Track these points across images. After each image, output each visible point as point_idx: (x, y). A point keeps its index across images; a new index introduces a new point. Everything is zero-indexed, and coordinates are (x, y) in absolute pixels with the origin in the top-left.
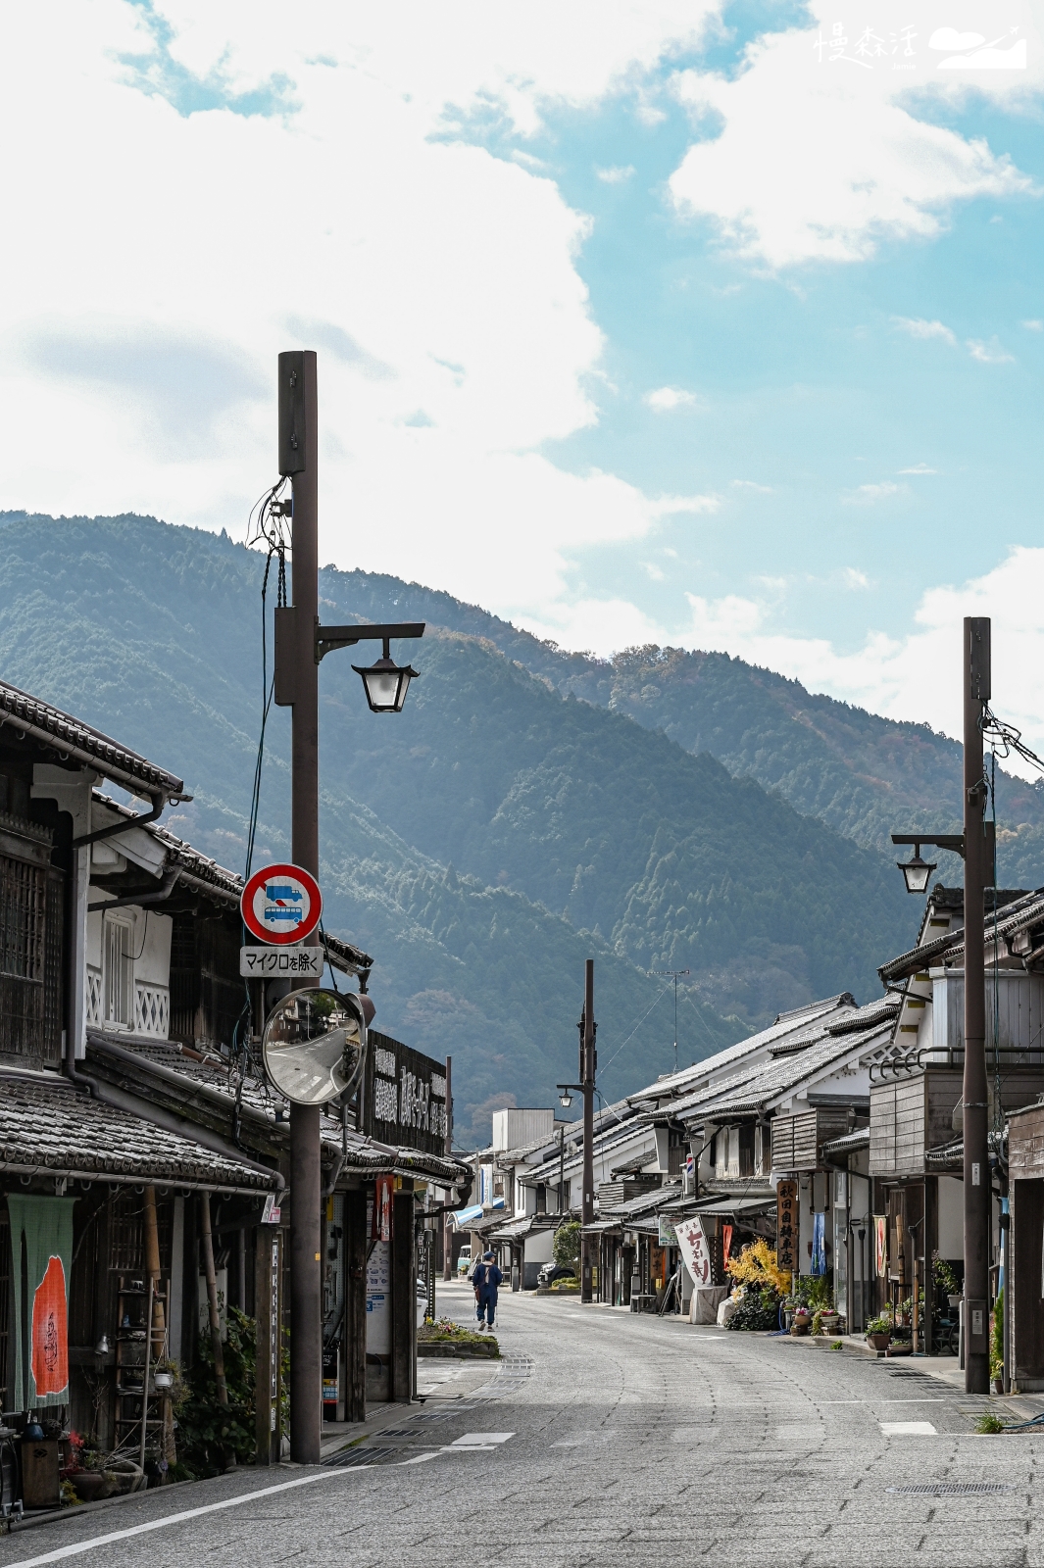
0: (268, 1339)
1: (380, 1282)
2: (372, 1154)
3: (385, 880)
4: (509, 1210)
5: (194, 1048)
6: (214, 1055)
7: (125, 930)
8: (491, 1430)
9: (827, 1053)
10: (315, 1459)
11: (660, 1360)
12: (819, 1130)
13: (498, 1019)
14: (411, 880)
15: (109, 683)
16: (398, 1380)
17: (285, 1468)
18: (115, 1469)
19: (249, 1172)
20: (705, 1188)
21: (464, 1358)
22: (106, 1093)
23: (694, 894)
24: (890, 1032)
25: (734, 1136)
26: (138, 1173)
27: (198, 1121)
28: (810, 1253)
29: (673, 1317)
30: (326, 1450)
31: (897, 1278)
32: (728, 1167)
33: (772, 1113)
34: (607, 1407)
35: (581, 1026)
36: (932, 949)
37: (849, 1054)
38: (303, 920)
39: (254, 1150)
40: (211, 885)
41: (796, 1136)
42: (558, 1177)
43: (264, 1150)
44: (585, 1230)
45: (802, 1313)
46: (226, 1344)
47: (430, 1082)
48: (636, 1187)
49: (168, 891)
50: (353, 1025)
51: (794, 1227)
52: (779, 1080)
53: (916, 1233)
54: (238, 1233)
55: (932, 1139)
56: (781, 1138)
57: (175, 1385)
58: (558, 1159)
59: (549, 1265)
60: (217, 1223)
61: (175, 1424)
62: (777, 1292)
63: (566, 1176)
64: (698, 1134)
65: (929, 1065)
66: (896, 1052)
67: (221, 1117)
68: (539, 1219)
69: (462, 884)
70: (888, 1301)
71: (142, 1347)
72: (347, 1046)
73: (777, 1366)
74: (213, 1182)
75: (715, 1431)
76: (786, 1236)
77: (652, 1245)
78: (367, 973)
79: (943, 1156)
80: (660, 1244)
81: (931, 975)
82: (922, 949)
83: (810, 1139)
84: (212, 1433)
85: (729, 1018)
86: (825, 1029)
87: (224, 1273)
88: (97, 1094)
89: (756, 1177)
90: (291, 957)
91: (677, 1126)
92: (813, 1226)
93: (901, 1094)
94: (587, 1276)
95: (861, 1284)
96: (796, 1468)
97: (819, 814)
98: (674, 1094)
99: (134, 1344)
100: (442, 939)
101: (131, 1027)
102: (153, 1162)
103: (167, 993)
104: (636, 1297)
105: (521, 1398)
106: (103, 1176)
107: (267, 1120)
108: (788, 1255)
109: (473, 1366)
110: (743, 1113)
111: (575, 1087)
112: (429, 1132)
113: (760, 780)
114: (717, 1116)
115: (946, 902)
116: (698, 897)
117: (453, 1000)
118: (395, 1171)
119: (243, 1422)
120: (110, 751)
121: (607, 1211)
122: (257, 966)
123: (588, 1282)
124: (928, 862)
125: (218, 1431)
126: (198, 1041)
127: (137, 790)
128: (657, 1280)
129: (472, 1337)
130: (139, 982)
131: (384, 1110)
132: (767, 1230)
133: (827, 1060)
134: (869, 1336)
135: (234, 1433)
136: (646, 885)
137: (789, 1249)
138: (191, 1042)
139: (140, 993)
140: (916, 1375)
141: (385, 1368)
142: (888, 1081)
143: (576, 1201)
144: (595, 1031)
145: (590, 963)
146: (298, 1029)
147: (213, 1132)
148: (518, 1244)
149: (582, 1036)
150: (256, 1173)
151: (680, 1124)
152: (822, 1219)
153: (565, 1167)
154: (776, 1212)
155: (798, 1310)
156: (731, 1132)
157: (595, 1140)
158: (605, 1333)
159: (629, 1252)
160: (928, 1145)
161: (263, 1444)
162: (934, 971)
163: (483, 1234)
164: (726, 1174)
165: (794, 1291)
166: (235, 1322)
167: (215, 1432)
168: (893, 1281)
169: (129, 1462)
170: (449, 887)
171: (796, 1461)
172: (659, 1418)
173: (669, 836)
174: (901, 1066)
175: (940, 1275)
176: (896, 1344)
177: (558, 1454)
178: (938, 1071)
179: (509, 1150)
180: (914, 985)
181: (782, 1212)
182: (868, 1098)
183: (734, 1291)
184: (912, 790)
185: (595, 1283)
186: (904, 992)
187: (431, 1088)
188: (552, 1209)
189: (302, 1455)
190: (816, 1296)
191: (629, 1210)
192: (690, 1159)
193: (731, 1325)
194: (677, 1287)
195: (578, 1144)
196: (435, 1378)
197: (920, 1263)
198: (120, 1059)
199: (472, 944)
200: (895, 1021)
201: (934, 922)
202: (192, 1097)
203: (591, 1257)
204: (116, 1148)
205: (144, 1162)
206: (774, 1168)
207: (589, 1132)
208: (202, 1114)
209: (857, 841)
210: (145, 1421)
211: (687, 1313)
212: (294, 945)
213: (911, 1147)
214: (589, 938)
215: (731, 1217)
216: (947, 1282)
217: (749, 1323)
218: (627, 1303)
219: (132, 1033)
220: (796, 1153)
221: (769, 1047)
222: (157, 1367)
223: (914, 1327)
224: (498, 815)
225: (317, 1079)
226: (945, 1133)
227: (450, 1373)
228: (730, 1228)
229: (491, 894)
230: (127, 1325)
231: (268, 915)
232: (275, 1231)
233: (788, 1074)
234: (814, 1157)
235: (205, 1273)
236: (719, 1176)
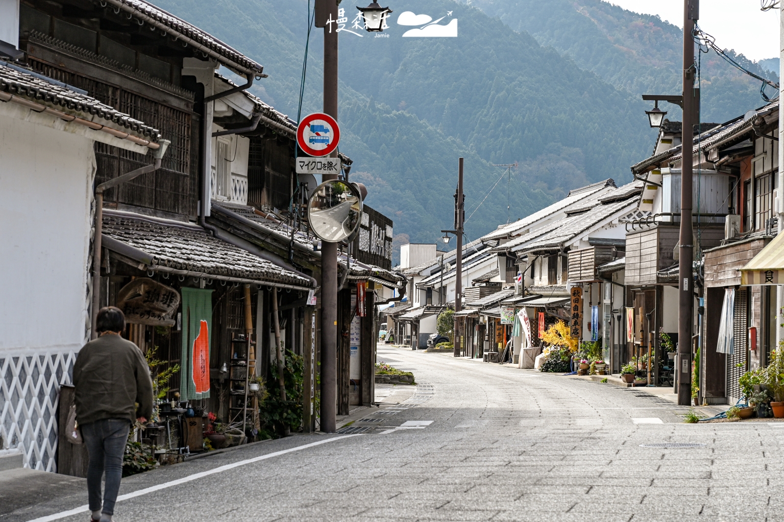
0: (310, 366)
1: (355, 339)
2: (359, 269)
4: (409, 303)
5: (261, 210)
6: (271, 214)
7: (226, 146)
8: (420, 419)
9: (599, 214)
10: (333, 431)
11: (506, 386)
12: (596, 259)
13: (399, 190)
16: (365, 394)
17: (318, 434)
18: (231, 433)
19: (299, 277)
20: (528, 291)
21: (395, 384)
22: (221, 234)
23: (517, 116)
24: (636, 203)
25: (545, 261)
26: (248, 277)
27: (271, 250)
28: (590, 330)
29: (508, 364)
30: (338, 426)
31: (639, 343)
32: (542, 280)
33: (568, 249)
34: (481, 409)
35: (456, 196)
36: (662, 157)
37: (613, 215)
38: (330, 143)
39: (300, 266)
40: (275, 122)
41: (582, 262)
42: (440, 284)
43: (306, 266)
44: (458, 314)
45: (584, 363)
46: (285, 369)
47: (385, 229)
48: (487, 290)
49: (255, 127)
50: (354, 199)
51: (580, 314)
52: (572, 229)
53: (650, 317)
54: (291, 310)
55: (661, 265)
56: (573, 263)
57: (261, 390)
58: (440, 273)
59: (434, 335)
60: (280, 305)
61: (259, 411)
62: (569, 351)
63: (444, 283)
64: (524, 260)
65: (660, 223)
66: (640, 215)
67: (283, 248)
68: (429, 308)
69: (379, 109)
70: (634, 355)
71: (243, 369)
72: (351, 211)
73: (572, 391)
74: (282, 283)
75: (543, 421)
76: (576, 319)
77: (496, 323)
78: (349, 168)
79: (667, 274)
80: (502, 323)
81: (662, 172)
82: (657, 157)
83: (590, 264)
84: (278, 416)
85: (536, 191)
86: (599, 200)
87: (284, 331)
88: (216, 235)
89: (558, 285)
90: (323, 163)
91: (512, 255)
92: (591, 314)
93: (643, 239)
94: (457, 341)
95: (618, 346)
96: (591, 436)
97: (592, 69)
98: (509, 237)
99: (239, 368)
100: (366, 142)
101: (229, 198)
102: (254, 272)
103: (246, 180)
104: (487, 353)
105: (432, 405)
106: (232, 279)
107: (307, 250)
108: (576, 329)
109: (401, 388)
110: (551, 248)
111: (452, 232)
112: (384, 257)
113: (557, 49)
114: (535, 250)
115: (670, 129)
116: (519, 119)
117: (372, 178)
118: (370, 279)
119: (294, 411)
120: (223, 49)
121: (469, 303)
122: (305, 168)
123: (458, 345)
124: (662, 110)
125: (281, 415)
126: (263, 206)
127: (240, 72)
128: (499, 344)
129: (399, 373)
130: (233, 174)
131: (363, 245)
132: (564, 315)
133: (599, 218)
134: (623, 375)
135: (289, 416)
136: (488, 111)
137: (577, 326)
138: (259, 206)
139: (233, 180)
140: (649, 396)
141: (357, 387)
142: (636, 232)
143: (451, 297)
144: (464, 199)
145: (461, 160)
146: (325, 202)
147: (278, 256)
148: (415, 323)
149: (456, 202)
150: (303, 278)
151: (514, 254)
152: (596, 310)
153: (444, 278)
154: (570, 305)
155: (582, 361)
156: (544, 259)
157: (463, 261)
158: (471, 372)
159: (482, 327)
160: (659, 268)
161: (306, 421)
162: (664, 170)
163: (395, 316)
164: (540, 283)
165: (579, 350)
166: (290, 357)
167: (280, 416)
168: (636, 344)
169: (238, 429)
171: (591, 433)
172: (511, 415)
173: (502, 81)
174: (644, 223)
175: (663, 341)
176: (638, 379)
177: (460, 430)
178: (666, 226)
179: (410, 268)
180: (652, 177)
181: (573, 305)
182: (624, 241)
183: (545, 350)
184: (648, 56)
185: (462, 346)
186: (645, 181)
187: (385, 233)
188: (435, 302)
189: (326, 428)
190: (592, 353)
191: (483, 304)
192: (519, 274)
193: (543, 369)
194: (510, 348)
195: (451, 265)
196: (383, 394)
197: (653, 334)
198: (229, 216)
199: (384, 145)
200: (639, 197)
201: (664, 141)
202: (267, 237)
203: (459, 330)
204: (236, 264)
205: (251, 272)
206: (569, 280)
207: (460, 257)
208: (272, 247)
209: (614, 86)
210: (246, 409)
211: (517, 362)
212: (325, 157)
213: (649, 269)
214: (454, 142)
215: (544, 308)
216: (668, 345)
217: (553, 368)
218: (481, 356)
219: (230, 202)
220: (582, 272)
221: (565, 210)
222: (251, 380)
223: (649, 370)
224: (400, 68)
225: (335, 228)
226: (669, 261)
227: (389, 391)
228: (543, 314)
229: (395, 115)
230: (236, 358)
231: (311, 141)
232: (314, 309)
233: (577, 226)
234: (593, 274)
235: (274, 331)
236: (536, 284)
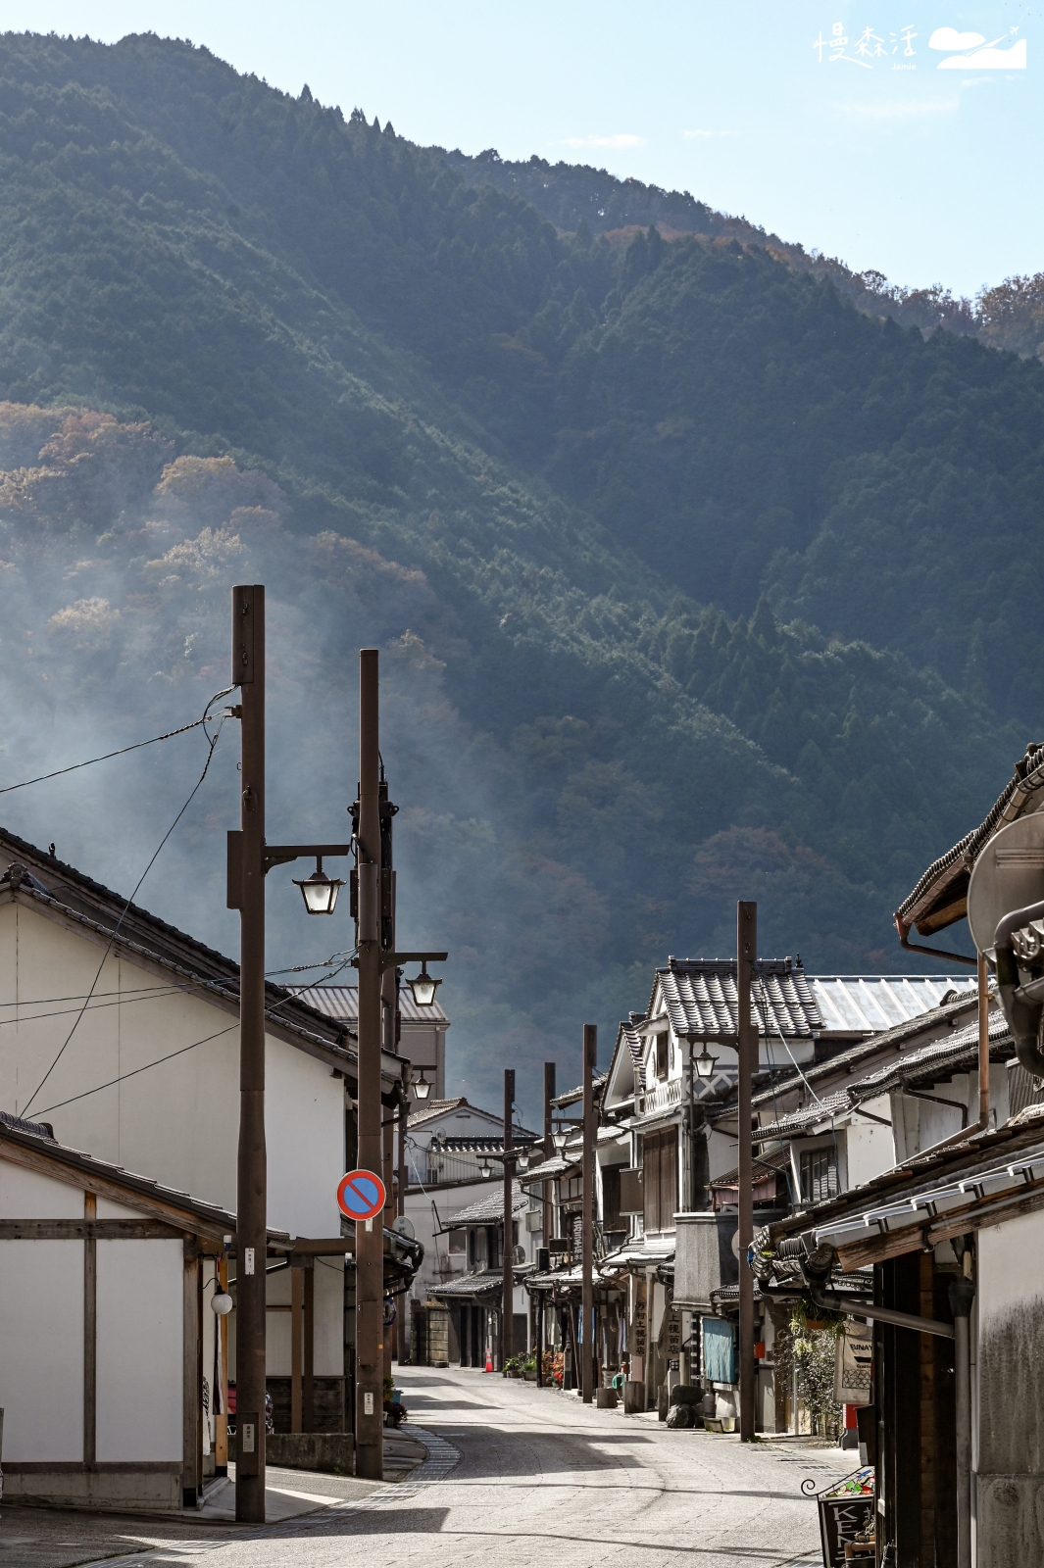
3: (638, 632)
14: (687, 631)
15: (115, 286)
170: (761, 641)
